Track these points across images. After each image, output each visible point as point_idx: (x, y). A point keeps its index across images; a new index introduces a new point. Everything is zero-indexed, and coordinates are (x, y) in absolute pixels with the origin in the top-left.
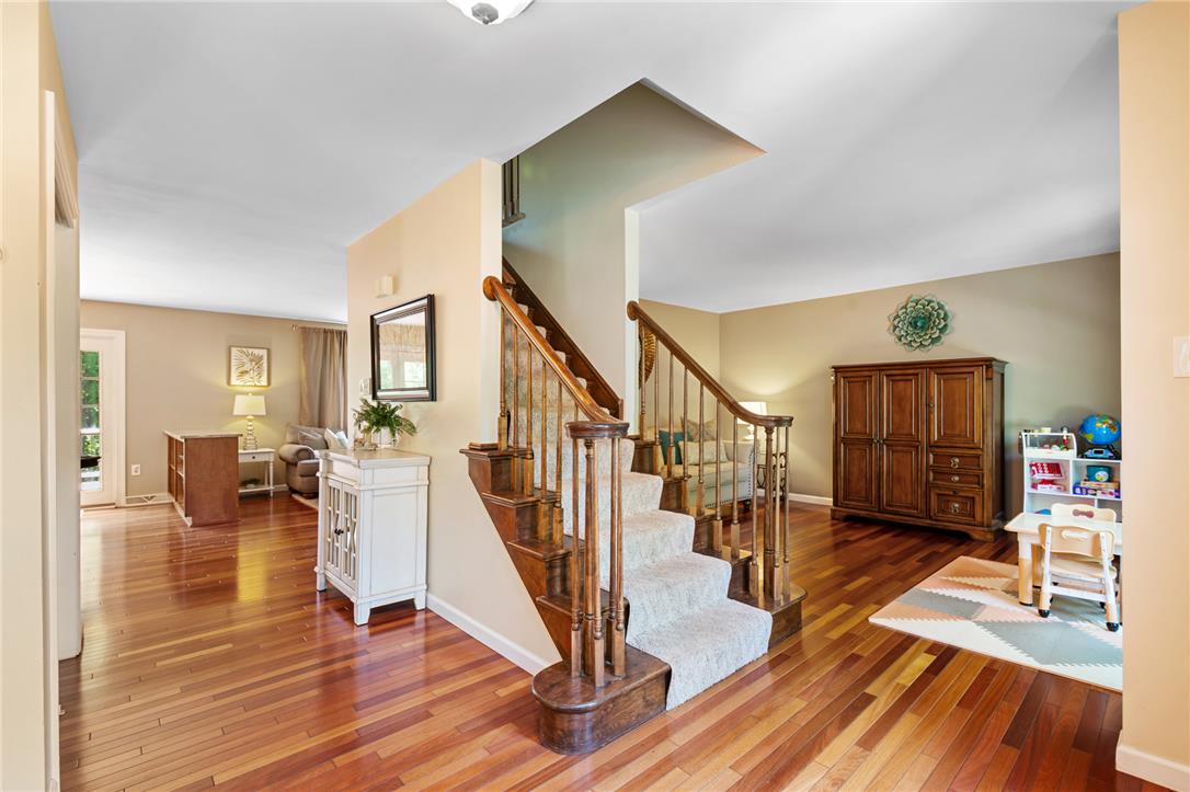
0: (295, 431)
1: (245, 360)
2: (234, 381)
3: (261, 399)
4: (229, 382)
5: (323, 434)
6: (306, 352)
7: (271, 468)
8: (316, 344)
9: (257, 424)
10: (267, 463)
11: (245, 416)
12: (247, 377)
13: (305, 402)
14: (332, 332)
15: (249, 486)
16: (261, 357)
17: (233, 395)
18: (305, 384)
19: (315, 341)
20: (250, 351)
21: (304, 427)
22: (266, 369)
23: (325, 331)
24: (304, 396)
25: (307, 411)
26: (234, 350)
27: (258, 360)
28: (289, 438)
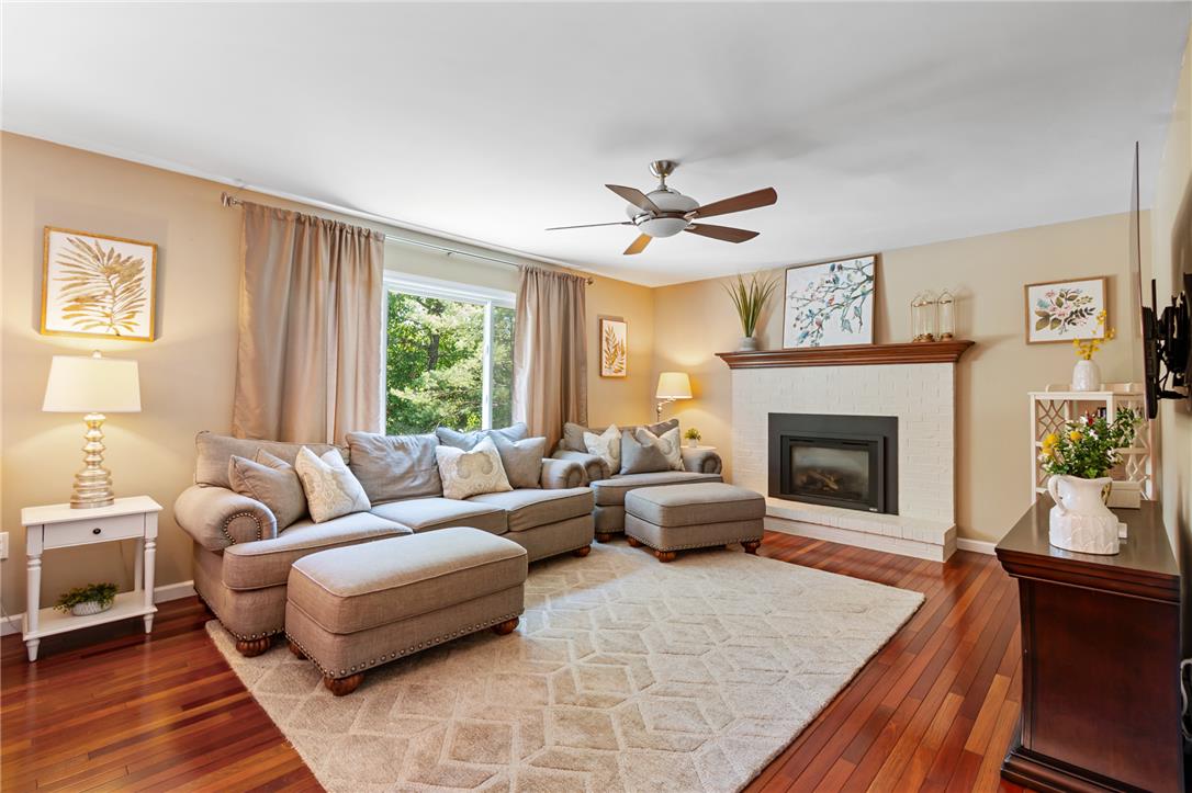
0: (220, 453)
1: (90, 266)
2: (55, 319)
3: (130, 370)
4: (39, 322)
5: (292, 461)
6: (251, 261)
7: (150, 553)
8: (277, 245)
9: (115, 435)
10: (138, 543)
11: (76, 416)
12: (93, 313)
13: (247, 383)
14: (314, 223)
15: (80, 608)
16: (136, 267)
17: (44, 358)
18: (248, 339)
19: (274, 243)
20: (106, 246)
21: (241, 442)
22: (148, 295)
23: (299, 220)
24: (246, 368)
25: (252, 402)
26: (58, 241)
27: (129, 271)
28: (203, 471)
